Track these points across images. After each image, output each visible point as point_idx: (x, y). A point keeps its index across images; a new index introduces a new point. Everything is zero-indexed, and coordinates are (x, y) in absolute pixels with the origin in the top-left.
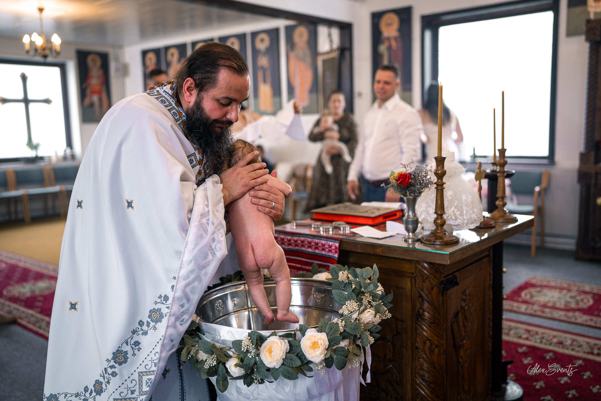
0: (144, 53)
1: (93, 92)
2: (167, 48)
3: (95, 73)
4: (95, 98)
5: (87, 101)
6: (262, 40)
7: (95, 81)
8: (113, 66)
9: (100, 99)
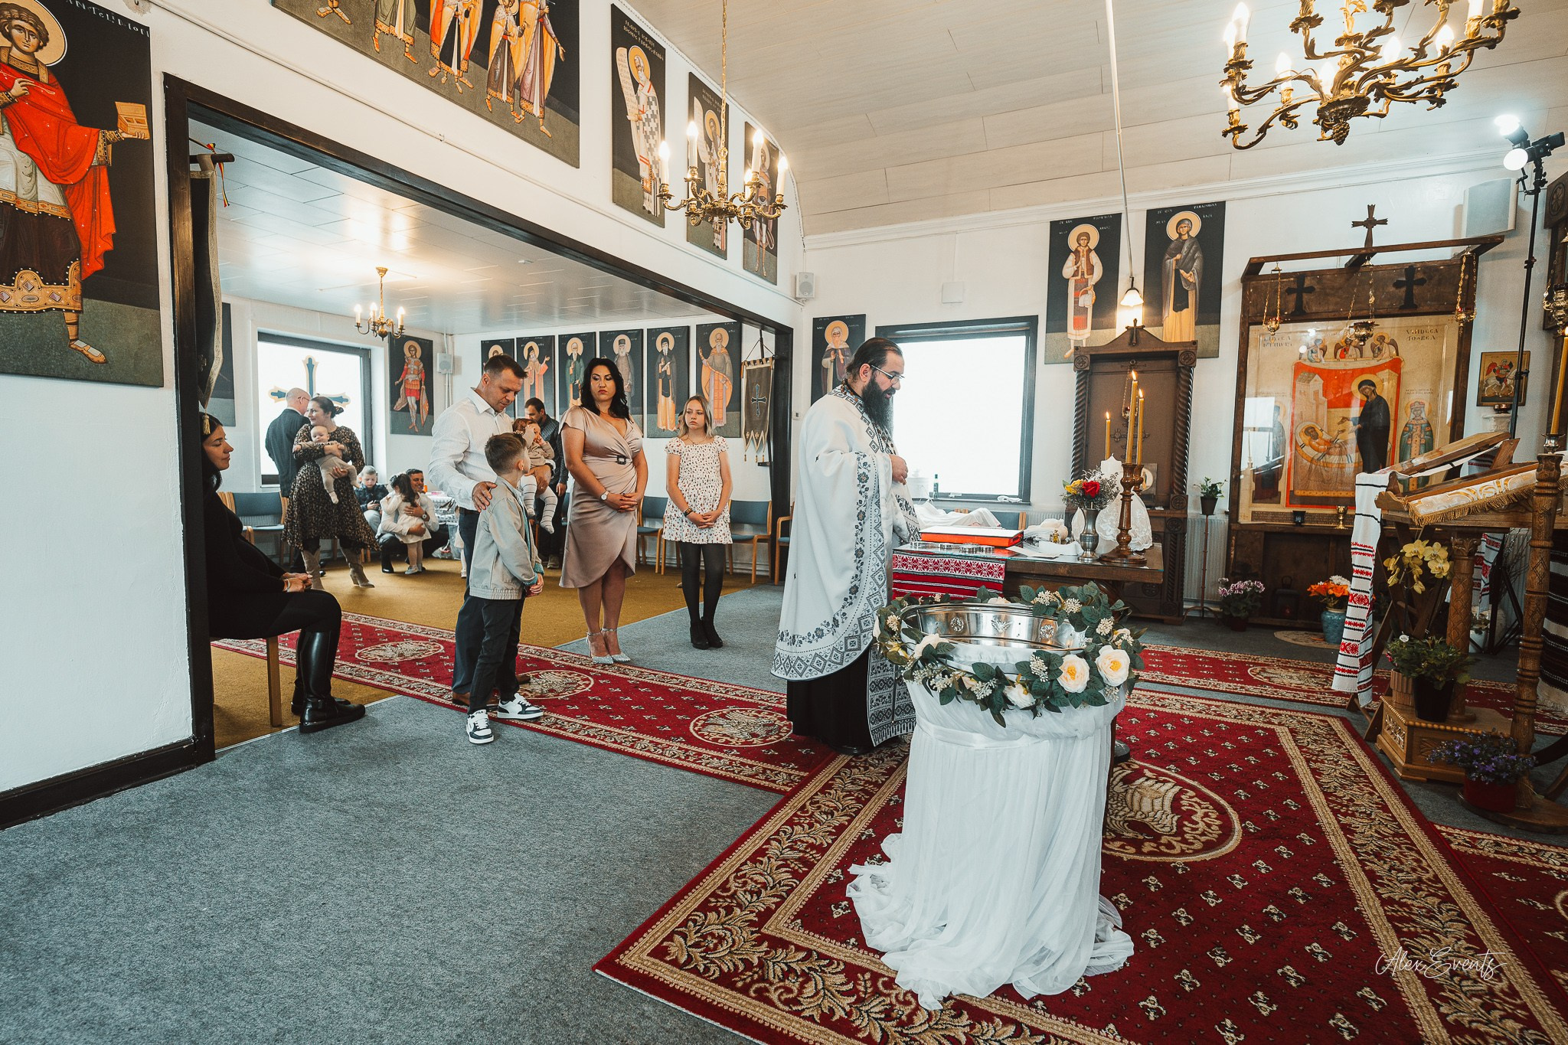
0: (486, 346)
1: (409, 392)
2: (522, 341)
3: (413, 365)
4: (412, 400)
5: (400, 404)
6: (665, 340)
7: (412, 377)
8: (438, 358)
9: (418, 402)
